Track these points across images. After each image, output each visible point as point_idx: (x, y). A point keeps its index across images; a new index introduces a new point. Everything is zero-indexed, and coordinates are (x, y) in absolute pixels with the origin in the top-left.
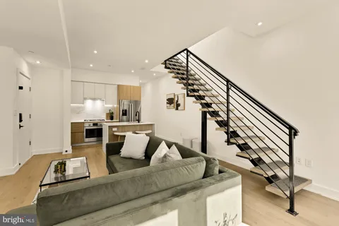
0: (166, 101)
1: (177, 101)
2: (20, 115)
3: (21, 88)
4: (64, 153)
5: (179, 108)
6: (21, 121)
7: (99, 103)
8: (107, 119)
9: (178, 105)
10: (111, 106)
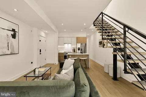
0: (99, 43)
1: (104, 43)
2: (40, 50)
3: (40, 41)
4: (55, 64)
5: (104, 46)
6: (40, 52)
7: (70, 45)
8: (73, 52)
9: (104, 45)
10: (74, 46)
